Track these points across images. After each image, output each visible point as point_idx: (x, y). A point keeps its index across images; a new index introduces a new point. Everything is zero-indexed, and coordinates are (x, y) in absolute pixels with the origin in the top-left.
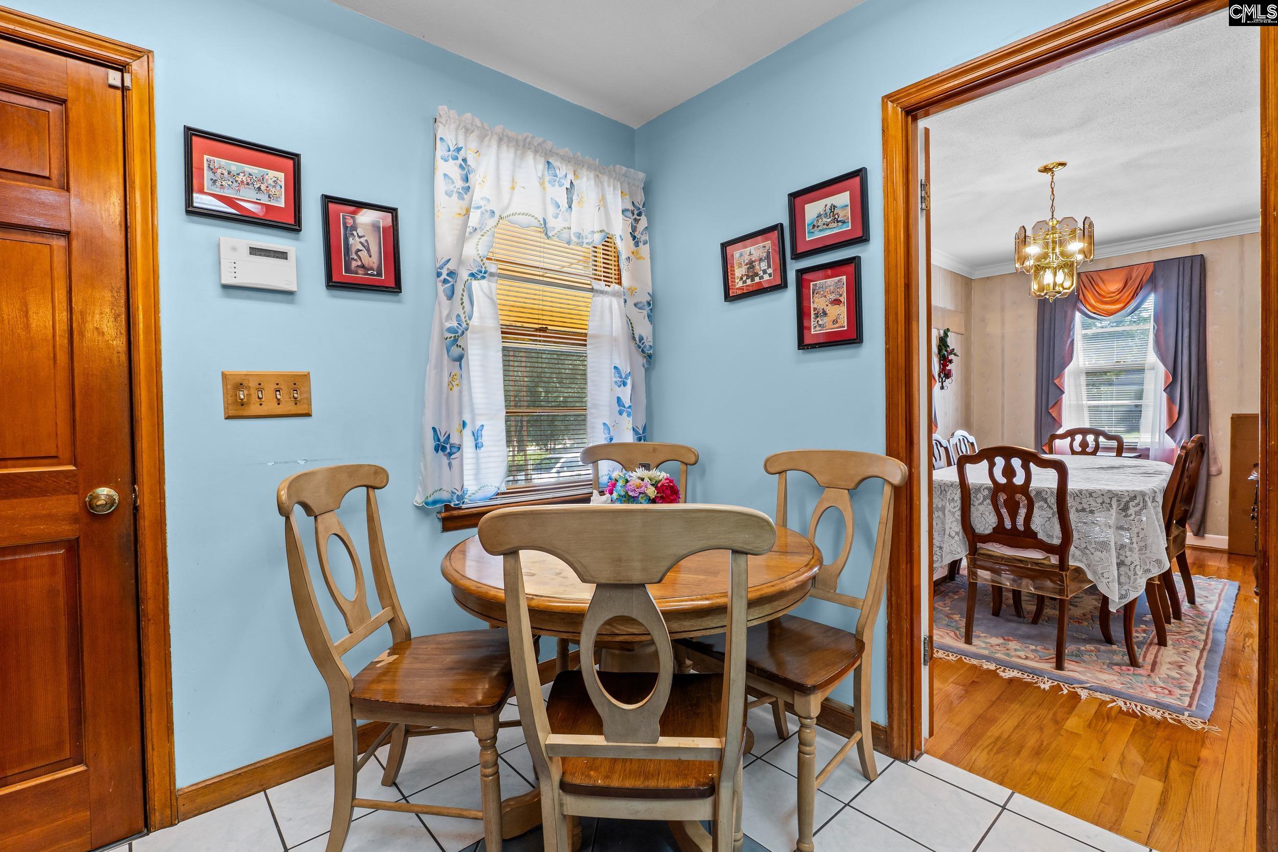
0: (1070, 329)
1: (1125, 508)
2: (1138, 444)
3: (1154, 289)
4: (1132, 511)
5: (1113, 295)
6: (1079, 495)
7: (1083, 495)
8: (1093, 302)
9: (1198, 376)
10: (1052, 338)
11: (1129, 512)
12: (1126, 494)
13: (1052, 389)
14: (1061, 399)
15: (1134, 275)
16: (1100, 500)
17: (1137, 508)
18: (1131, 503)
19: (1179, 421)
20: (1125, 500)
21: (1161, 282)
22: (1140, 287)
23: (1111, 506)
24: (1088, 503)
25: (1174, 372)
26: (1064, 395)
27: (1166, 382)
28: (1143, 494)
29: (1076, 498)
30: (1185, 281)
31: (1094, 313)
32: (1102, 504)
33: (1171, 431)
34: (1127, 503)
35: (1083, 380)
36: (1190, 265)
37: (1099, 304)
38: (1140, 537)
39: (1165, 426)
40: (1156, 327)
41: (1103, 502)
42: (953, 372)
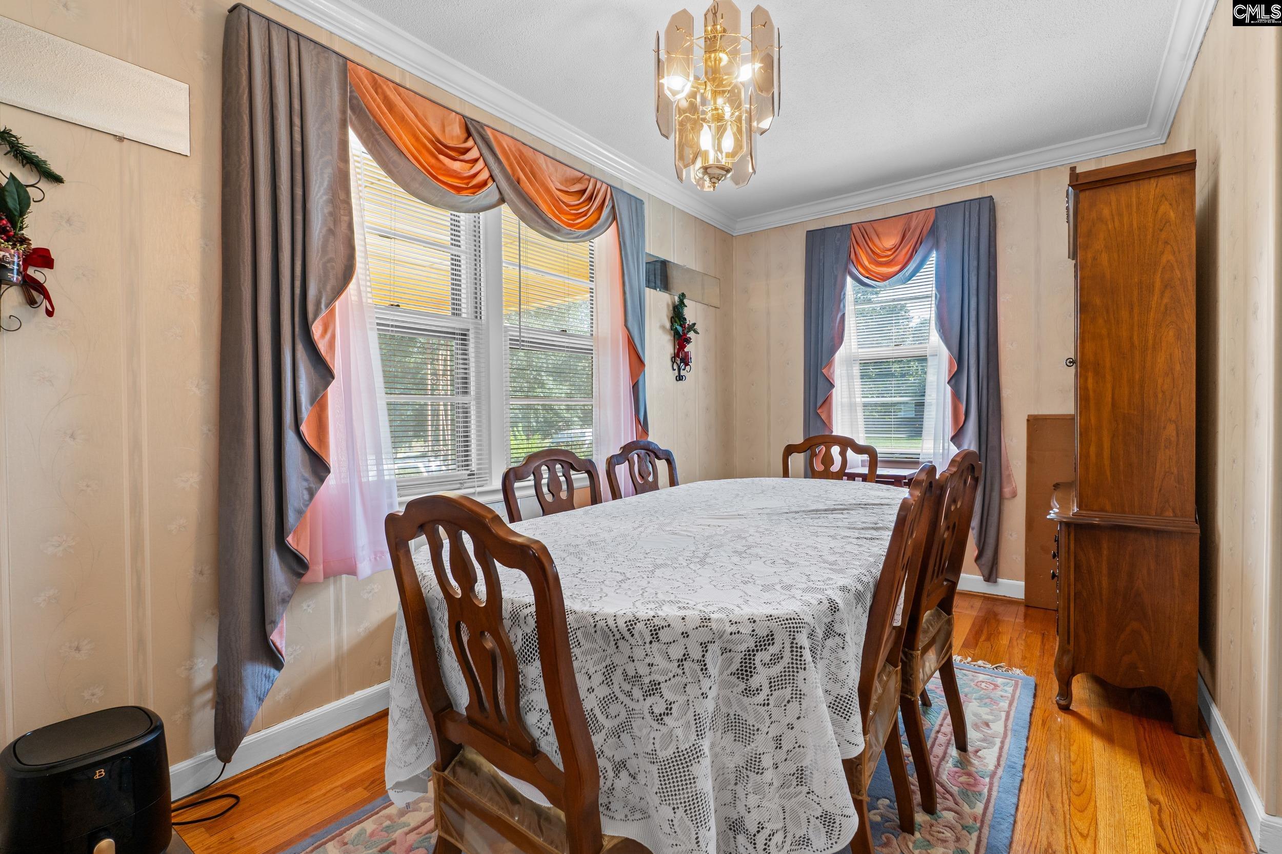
0: (839, 299)
1: (745, 671)
2: (921, 457)
3: (936, 245)
4: (760, 678)
5: (890, 253)
6: (627, 635)
7: (636, 635)
8: (867, 263)
9: (988, 364)
10: (820, 315)
11: (755, 682)
12: (746, 630)
13: (821, 381)
14: (831, 394)
15: (913, 224)
16: (676, 652)
17: (776, 670)
18: (759, 656)
19: (966, 425)
20: (743, 647)
21: (943, 235)
22: (919, 242)
23: (704, 669)
24: (648, 660)
25: (959, 358)
26: (834, 390)
27: (950, 371)
28: (792, 625)
29: (621, 643)
30: (972, 232)
31: (867, 278)
32: (681, 662)
33: (956, 438)
34: (750, 655)
35: (856, 370)
36: (978, 209)
37: (874, 267)
38: (785, 748)
39: (950, 433)
40: (938, 296)
41: (686, 657)
42: (693, 355)
